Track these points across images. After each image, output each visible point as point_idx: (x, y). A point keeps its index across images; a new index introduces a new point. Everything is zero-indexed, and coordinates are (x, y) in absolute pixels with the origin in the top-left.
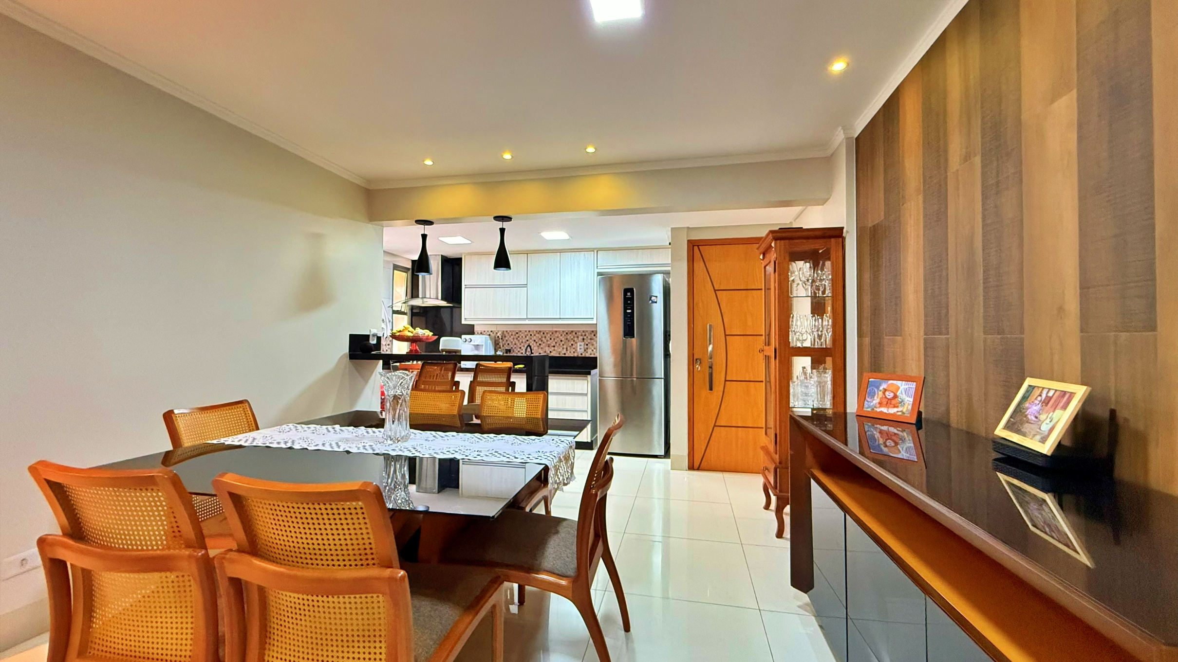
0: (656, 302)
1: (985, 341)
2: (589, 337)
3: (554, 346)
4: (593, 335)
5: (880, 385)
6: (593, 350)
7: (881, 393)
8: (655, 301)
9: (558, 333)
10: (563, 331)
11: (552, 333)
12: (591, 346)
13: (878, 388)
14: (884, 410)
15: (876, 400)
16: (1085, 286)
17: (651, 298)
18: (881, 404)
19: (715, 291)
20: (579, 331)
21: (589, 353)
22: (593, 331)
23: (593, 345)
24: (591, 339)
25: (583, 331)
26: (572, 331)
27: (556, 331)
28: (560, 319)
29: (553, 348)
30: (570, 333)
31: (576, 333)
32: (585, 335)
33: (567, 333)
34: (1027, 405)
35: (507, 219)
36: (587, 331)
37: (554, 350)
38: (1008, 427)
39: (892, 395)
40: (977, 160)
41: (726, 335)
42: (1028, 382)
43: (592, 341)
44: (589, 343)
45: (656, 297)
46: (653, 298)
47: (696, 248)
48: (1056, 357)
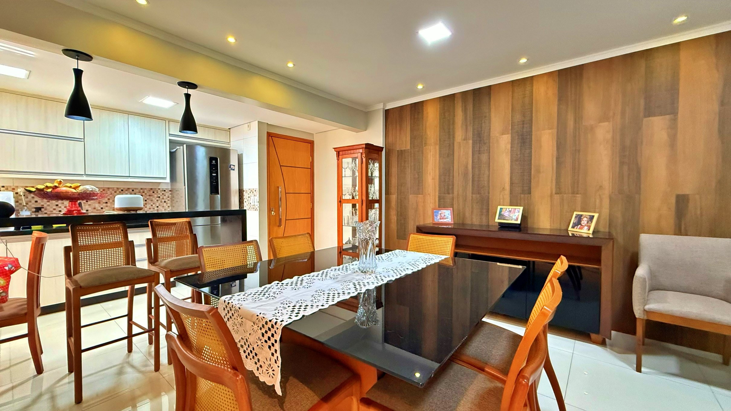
0: (234, 170)
1: (472, 197)
2: (148, 194)
3: (106, 203)
4: (151, 192)
5: (438, 212)
6: (152, 205)
7: (439, 215)
8: (234, 168)
9: (111, 190)
10: (118, 189)
11: (104, 190)
12: (150, 202)
13: (438, 213)
14: (442, 220)
15: (439, 217)
16: (512, 184)
17: (230, 166)
18: (440, 219)
19: (281, 166)
20: (136, 189)
21: (148, 207)
22: (151, 189)
23: (152, 200)
24: (150, 196)
25: (142, 189)
26: (129, 189)
27: (109, 188)
28: (129, 177)
29: (105, 204)
30: (127, 190)
31: (133, 190)
32: (144, 192)
33: (122, 190)
34: (502, 213)
35: (193, 86)
36: (146, 189)
37: (107, 206)
38: (499, 219)
39: (443, 215)
40: (471, 142)
41: (286, 193)
42: (499, 207)
43: (151, 197)
44: (148, 199)
45: (234, 166)
46: (232, 166)
47: (270, 137)
48: (502, 200)
